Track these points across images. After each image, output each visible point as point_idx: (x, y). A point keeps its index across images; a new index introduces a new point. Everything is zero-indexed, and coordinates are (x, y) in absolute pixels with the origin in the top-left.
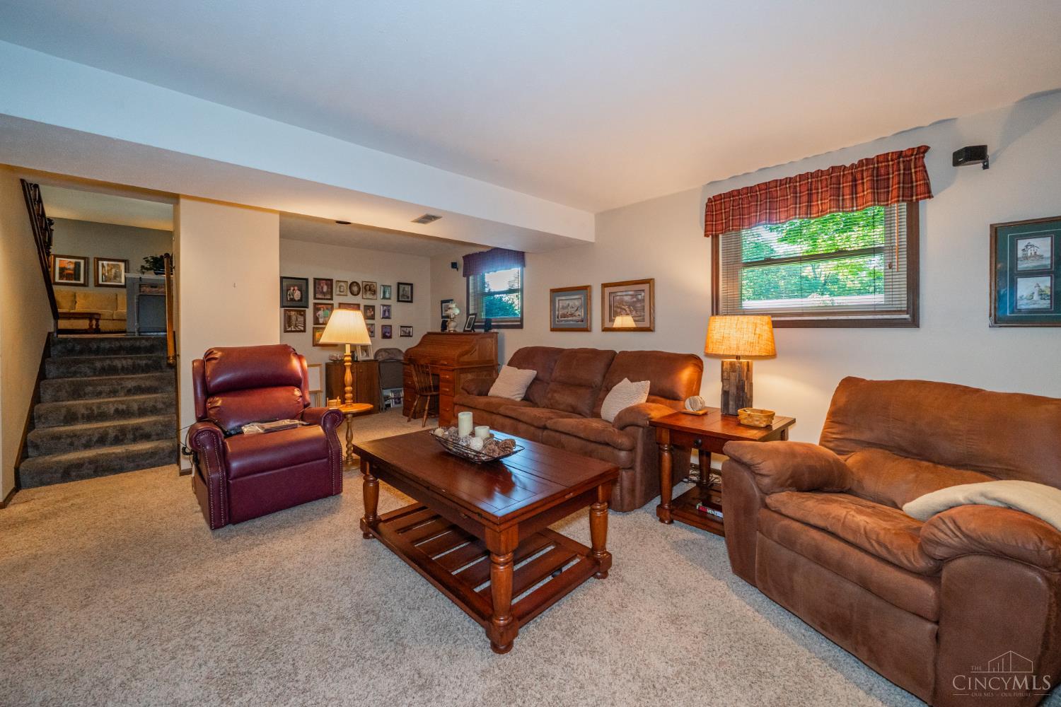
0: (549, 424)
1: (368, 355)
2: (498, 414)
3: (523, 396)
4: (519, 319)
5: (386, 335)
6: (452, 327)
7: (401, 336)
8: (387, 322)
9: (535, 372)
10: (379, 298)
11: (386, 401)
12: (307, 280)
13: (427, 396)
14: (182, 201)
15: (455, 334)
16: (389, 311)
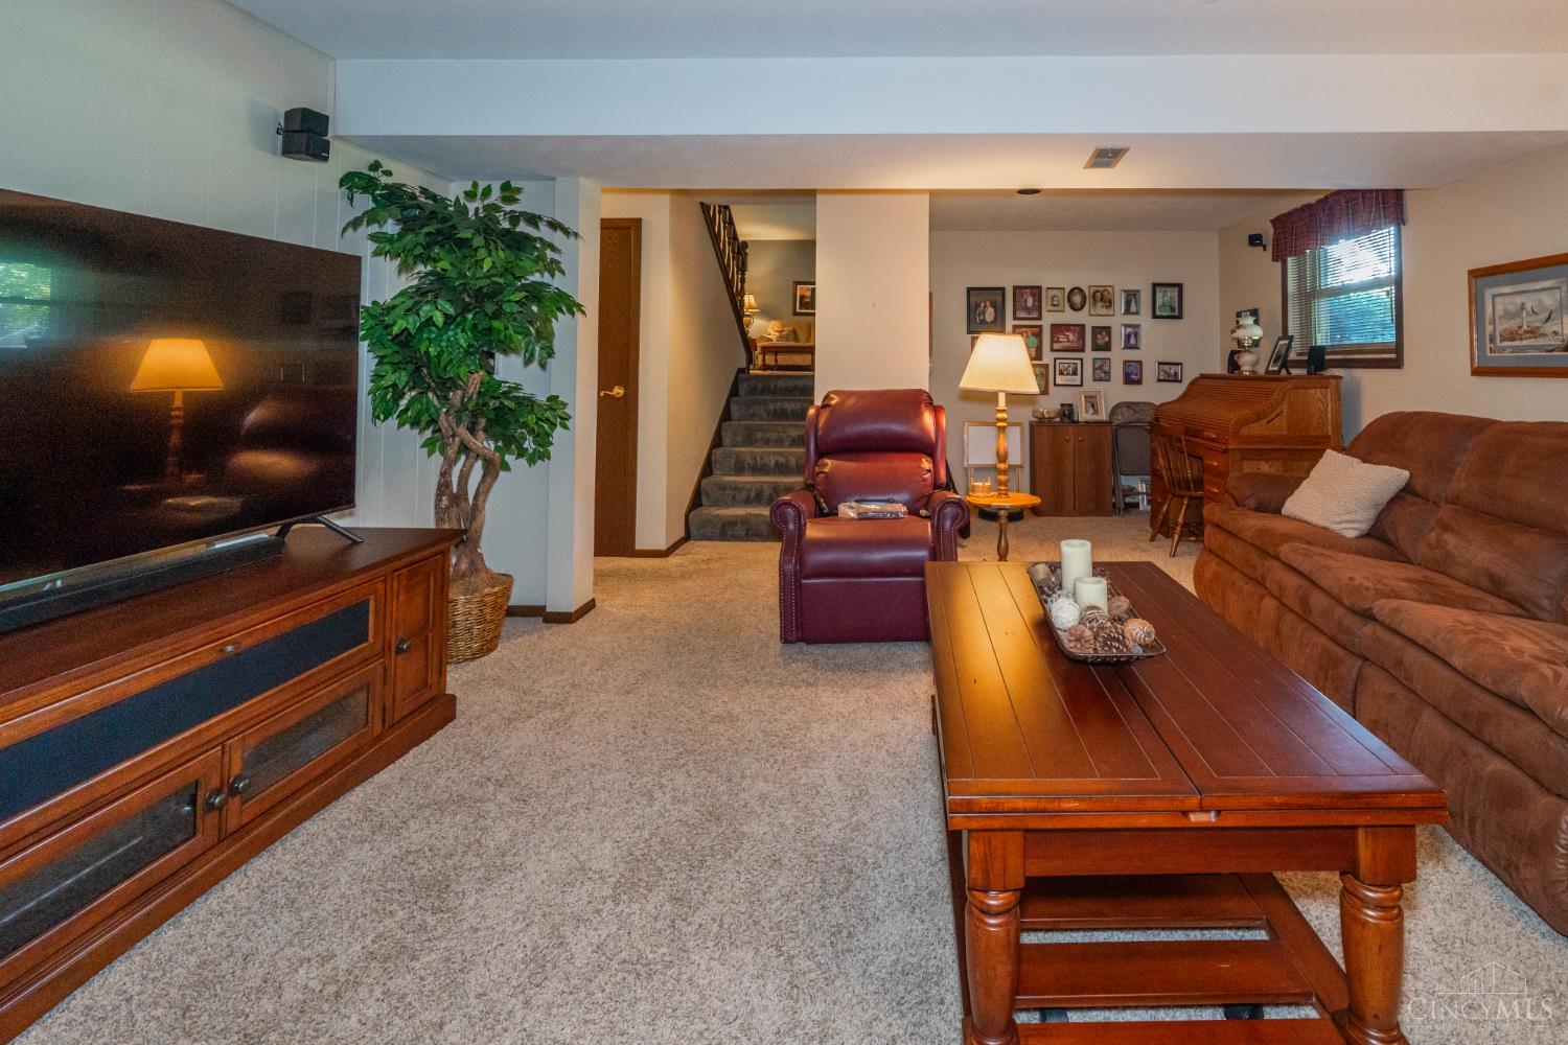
0: (1381, 607)
1: (1096, 412)
2: (1277, 558)
3: (1365, 527)
4: (1393, 347)
5: (1132, 377)
6: (1246, 361)
7: (1159, 380)
8: (1132, 355)
9: (1406, 474)
10: (1117, 315)
11: (1125, 496)
12: (1003, 289)
13: (1183, 497)
14: (819, 198)
15: (1254, 378)
16: (1136, 335)
